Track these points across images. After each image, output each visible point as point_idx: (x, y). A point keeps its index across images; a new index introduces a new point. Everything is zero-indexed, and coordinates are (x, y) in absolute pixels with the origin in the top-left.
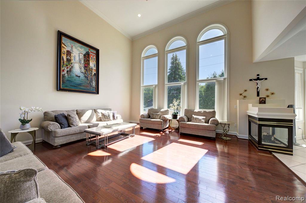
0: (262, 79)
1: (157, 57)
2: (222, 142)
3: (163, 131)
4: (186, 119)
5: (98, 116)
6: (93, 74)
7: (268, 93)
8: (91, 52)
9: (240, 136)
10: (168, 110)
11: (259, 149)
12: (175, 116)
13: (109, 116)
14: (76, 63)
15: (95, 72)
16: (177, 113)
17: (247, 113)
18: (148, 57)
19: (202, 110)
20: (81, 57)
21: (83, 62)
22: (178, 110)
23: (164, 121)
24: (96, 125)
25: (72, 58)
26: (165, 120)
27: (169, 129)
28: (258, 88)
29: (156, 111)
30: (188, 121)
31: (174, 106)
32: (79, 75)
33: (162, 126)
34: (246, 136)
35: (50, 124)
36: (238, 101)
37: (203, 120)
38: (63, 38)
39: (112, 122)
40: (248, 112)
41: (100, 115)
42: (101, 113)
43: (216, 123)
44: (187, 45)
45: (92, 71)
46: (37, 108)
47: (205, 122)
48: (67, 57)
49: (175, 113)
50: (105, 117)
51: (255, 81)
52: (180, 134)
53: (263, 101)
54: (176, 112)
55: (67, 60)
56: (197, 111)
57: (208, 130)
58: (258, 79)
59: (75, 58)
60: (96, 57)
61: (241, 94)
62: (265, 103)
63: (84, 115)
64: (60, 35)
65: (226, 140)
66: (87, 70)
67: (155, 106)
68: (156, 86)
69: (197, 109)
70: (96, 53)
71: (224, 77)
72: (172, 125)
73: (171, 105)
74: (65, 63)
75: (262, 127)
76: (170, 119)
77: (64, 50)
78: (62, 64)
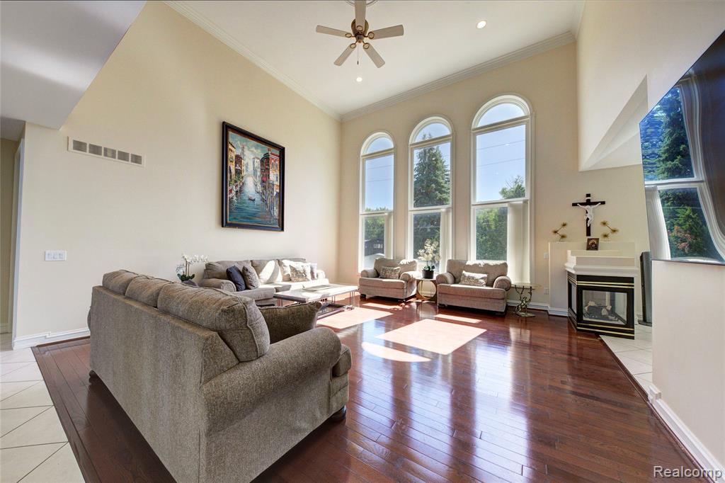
0: (595, 203)
1: (392, 156)
2: (518, 322)
3: (407, 301)
4: (449, 278)
5: (285, 272)
6: (275, 193)
7: (606, 230)
8: (272, 154)
9: (553, 310)
10: (414, 262)
11: (578, 330)
12: (428, 274)
13: (304, 272)
14: (249, 176)
15: (278, 191)
16: (433, 267)
17: (565, 267)
18: (372, 156)
19: (482, 262)
20: (256, 164)
21: (259, 173)
22: (435, 262)
23: (407, 281)
24: (288, 288)
25: (243, 168)
26: (410, 281)
27: (417, 299)
28: (588, 219)
29: (392, 264)
30: (455, 282)
31: (428, 254)
32: (253, 198)
33: (404, 292)
34: (564, 311)
35: (223, 283)
36: (549, 244)
37: (482, 281)
38: (230, 133)
39: (310, 284)
40: (566, 265)
41: (288, 271)
42: (291, 267)
43: (507, 286)
44: (452, 134)
45: (273, 189)
46: (202, 257)
47: (487, 285)
48: (236, 166)
49: (429, 267)
50: (297, 275)
51: (583, 207)
52: (439, 308)
53: (593, 246)
54: (430, 265)
55: (236, 170)
56: (471, 264)
57: (490, 298)
58: (588, 203)
59: (247, 167)
60: (280, 162)
61: (556, 232)
62: (596, 248)
63: (264, 270)
64: (227, 128)
65: (526, 317)
66: (264, 187)
67: (388, 254)
68: (390, 214)
69: (472, 260)
70: (280, 154)
71: (524, 198)
72: (423, 292)
73: (421, 251)
74: (233, 177)
75: (584, 291)
76: (419, 278)
77: (232, 155)
78: (229, 179)
